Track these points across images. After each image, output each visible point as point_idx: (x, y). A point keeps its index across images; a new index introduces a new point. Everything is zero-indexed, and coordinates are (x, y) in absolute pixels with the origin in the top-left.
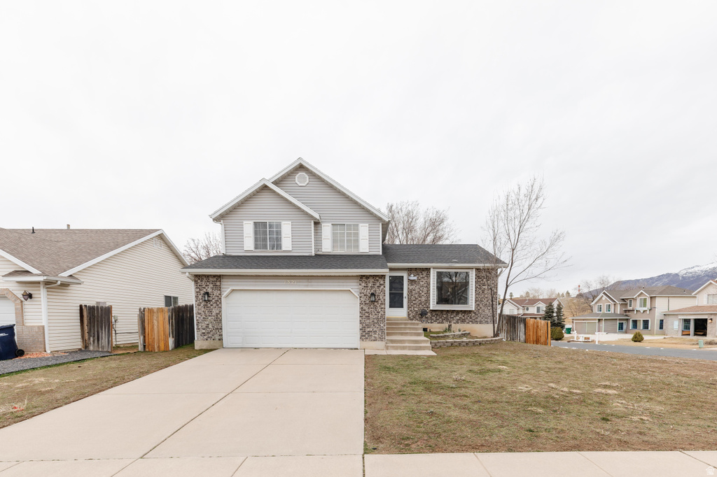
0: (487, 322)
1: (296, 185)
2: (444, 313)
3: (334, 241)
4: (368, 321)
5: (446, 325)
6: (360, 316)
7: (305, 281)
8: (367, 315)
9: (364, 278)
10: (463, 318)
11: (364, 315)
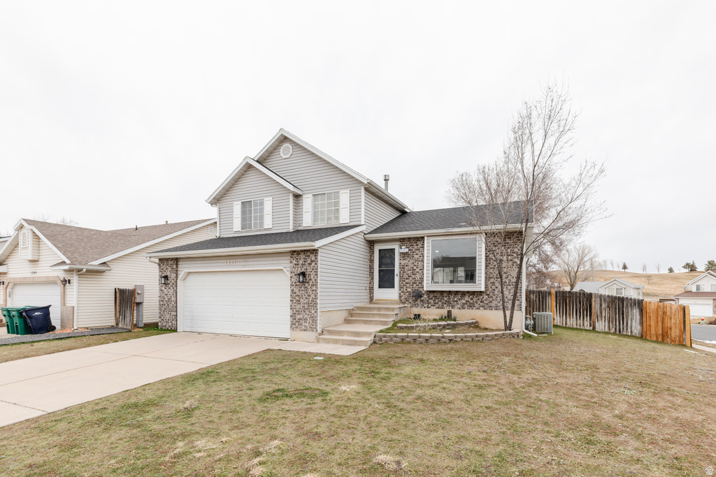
0: (497, 308)
1: (282, 158)
2: (445, 295)
3: (315, 214)
4: (298, 306)
5: (444, 312)
6: (291, 301)
7: (242, 260)
8: (297, 298)
9: (295, 254)
10: (472, 302)
11: (295, 299)
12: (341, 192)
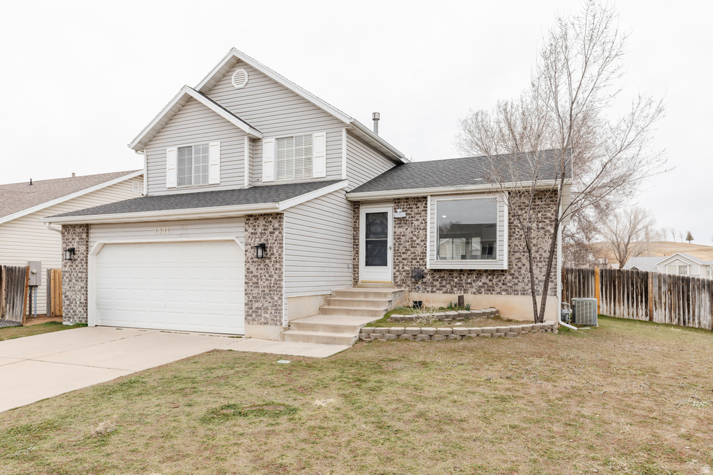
0: (524, 293)
1: (232, 88)
4: (256, 291)
5: (454, 298)
6: (246, 283)
7: (179, 227)
8: (255, 280)
9: (252, 219)
10: (491, 284)
11: (251, 281)
12: (315, 134)
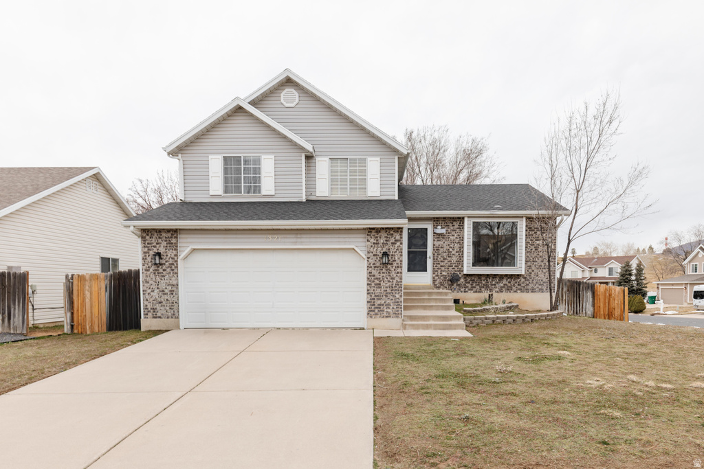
0: (541, 291)
1: (281, 106)
2: (483, 278)
3: (333, 181)
5: (485, 295)
6: (368, 284)
8: (377, 282)
9: (373, 231)
10: (509, 285)
11: (373, 282)
12: (369, 159)
